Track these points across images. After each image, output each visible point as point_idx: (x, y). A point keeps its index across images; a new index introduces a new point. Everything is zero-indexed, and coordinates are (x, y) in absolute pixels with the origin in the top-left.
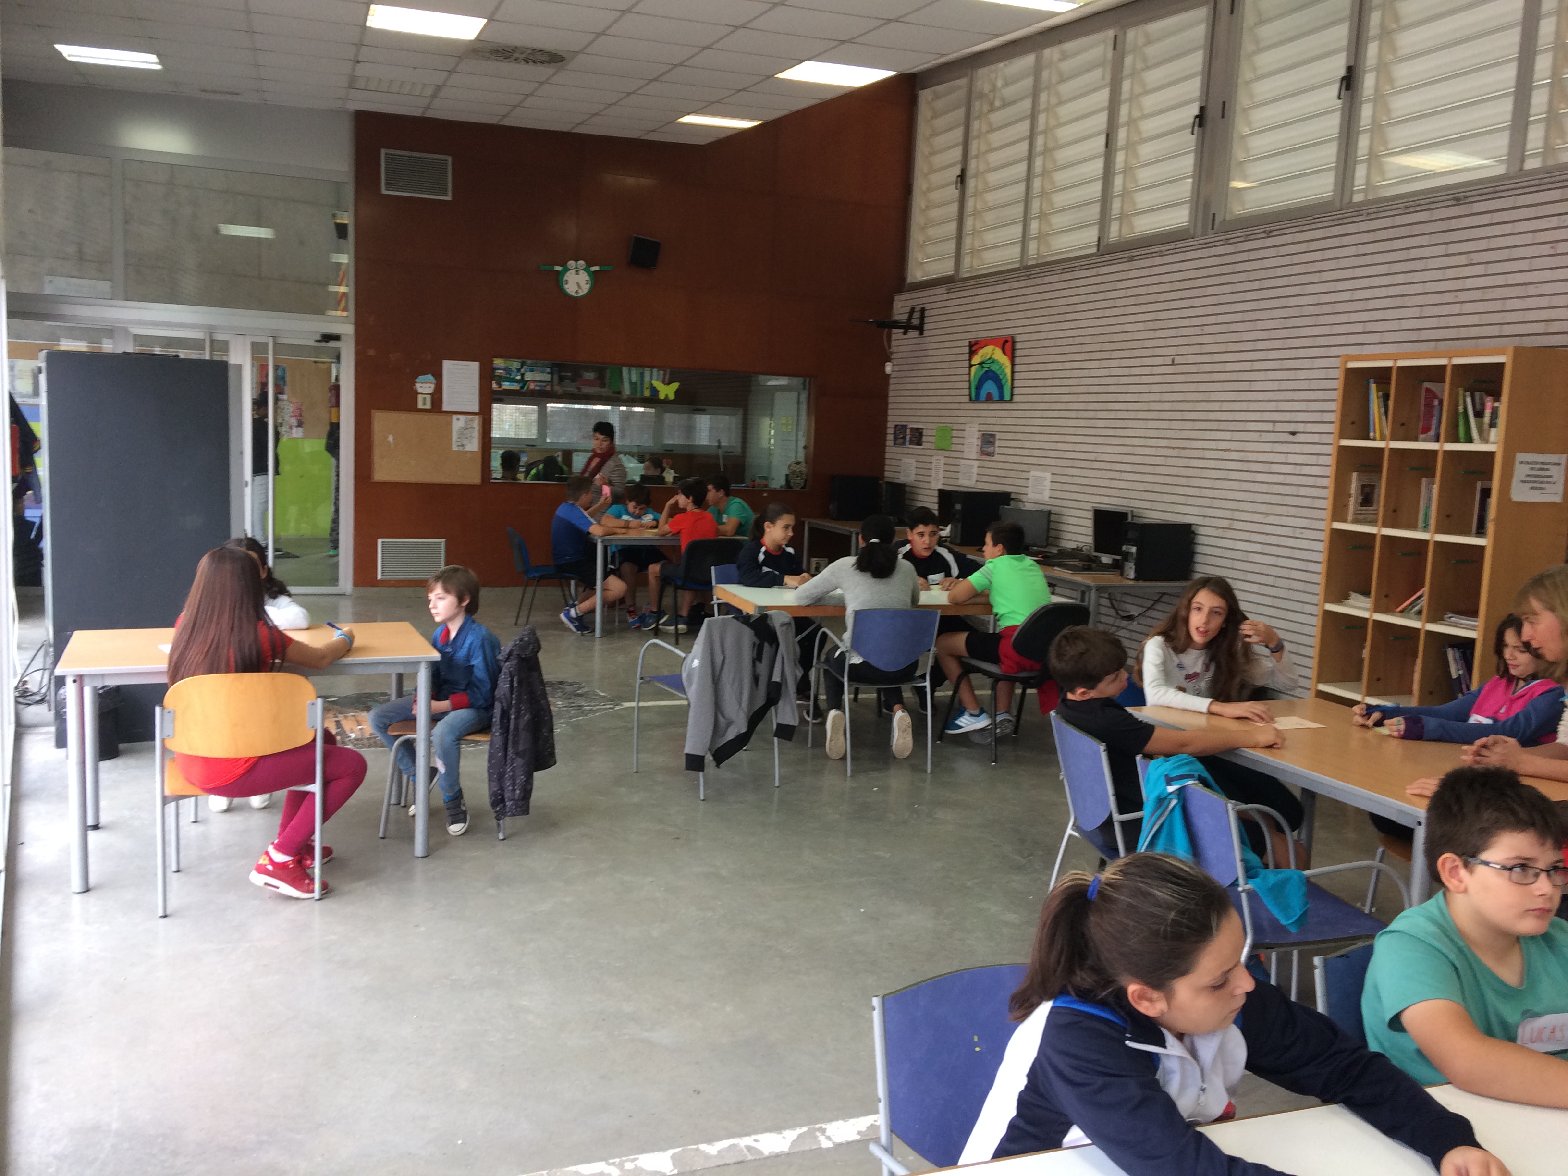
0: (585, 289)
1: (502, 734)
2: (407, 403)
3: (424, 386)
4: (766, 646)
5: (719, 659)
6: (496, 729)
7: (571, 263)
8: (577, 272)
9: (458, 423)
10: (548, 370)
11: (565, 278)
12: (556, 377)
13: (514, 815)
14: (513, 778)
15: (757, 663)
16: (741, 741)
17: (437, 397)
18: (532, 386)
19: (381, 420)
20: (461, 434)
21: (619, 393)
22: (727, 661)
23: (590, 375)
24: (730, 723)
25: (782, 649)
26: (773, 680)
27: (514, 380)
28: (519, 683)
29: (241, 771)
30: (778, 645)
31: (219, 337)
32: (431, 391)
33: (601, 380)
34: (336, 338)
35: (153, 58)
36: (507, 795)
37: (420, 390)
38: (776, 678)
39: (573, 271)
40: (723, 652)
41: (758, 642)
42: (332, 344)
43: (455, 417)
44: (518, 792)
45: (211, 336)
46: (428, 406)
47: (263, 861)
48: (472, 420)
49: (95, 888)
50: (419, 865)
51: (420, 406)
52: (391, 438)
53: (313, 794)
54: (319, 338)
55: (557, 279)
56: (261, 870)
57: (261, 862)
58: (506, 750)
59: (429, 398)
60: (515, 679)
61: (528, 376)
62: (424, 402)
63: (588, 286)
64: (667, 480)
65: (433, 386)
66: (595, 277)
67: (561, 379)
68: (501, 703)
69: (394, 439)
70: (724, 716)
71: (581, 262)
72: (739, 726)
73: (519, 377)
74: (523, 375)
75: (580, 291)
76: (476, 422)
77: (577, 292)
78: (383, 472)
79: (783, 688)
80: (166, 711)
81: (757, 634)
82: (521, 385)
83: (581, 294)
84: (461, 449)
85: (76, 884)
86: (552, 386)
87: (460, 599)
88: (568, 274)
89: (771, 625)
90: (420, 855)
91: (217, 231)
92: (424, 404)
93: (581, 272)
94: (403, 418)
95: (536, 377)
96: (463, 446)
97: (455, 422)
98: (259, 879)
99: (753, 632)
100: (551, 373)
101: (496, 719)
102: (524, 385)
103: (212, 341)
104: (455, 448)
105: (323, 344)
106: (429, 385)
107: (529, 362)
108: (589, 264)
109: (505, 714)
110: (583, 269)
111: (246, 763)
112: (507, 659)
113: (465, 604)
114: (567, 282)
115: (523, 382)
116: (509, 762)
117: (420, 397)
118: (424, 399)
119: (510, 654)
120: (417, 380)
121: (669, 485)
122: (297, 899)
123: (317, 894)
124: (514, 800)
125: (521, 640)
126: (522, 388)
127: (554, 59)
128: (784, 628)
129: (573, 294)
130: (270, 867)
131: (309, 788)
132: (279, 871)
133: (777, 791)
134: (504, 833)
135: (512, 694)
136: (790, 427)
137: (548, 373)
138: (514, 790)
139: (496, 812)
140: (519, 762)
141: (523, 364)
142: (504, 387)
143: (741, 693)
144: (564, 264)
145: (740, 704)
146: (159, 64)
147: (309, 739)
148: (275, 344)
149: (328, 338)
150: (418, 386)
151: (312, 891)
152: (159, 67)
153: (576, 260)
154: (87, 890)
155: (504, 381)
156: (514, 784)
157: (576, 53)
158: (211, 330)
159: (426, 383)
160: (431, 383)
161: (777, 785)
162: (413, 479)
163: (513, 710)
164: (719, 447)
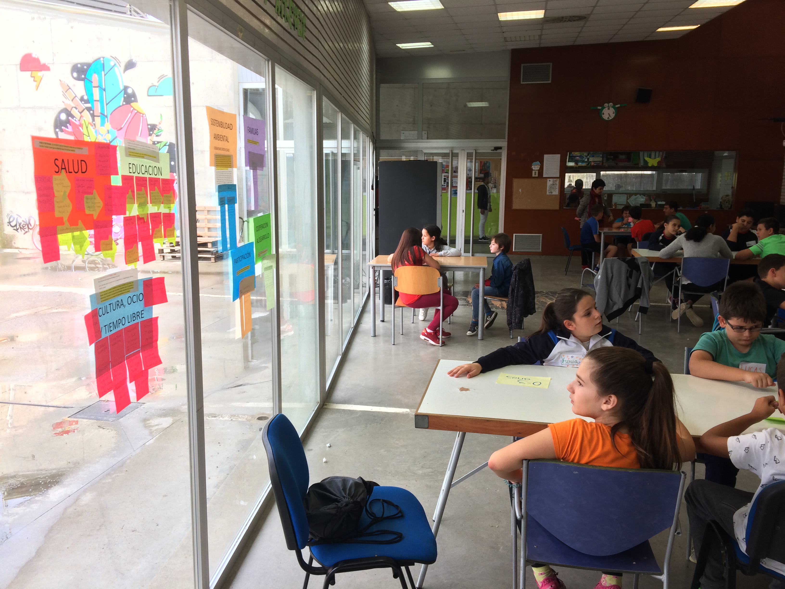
0: (613, 116)
1: (512, 298)
2: (527, 174)
3: (536, 167)
4: (634, 272)
5: (610, 276)
6: (510, 296)
7: (606, 105)
8: (609, 109)
9: (550, 182)
10: (601, 155)
11: (603, 112)
12: (605, 159)
13: (515, 329)
14: (515, 315)
15: (630, 279)
16: (620, 312)
17: (541, 171)
18: (592, 164)
19: (516, 182)
20: (551, 187)
21: (638, 164)
22: (614, 277)
23: (623, 157)
24: (614, 304)
25: (642, 274)
26: (638, 287)
27: (583, 162)
28: (518, 278)
29: (416, 298)
30: (641, 273)
31: (455, 151)
32: (538, 169)
33: (629, 159)
34: (500, 148)
35: (430, 43)
36: (513, 321)
37: (533, 169)
38: (639, 286)
39: (607, 108)
40: (612, 273)
41: (630, 270)
42: (499, 151)
43: (548, 180)
44: (517, 320)
45: (452, 151)
46: (537, 176)
47: (424, 331)
48: (556, 181)
49: (377, 336)
50: (479, 342)
51: (533, 175)
52: (520, 190)
53: (440, 310)
54: (493, 149)
55: (599, 113)
56: (424, 334)
57: (423, 332)
58: (513, 304)
59: (537, 172)
60: (517, 277)
61: (591, 159)
62: (535, 174)
63: (614, 115)
64: (652, 206)
65: (539, 166)
66: (618, 111)
67: (608, 159)
68: (512, 286)
69: (521, 191)
70: (612, 300)
71: (611, 104)
72: (619, 305)
73: (586, 160)
74: (588, 159)
75: (609, 117)
76: (558, 182)
77: (608, 118)
78: (516, 206)
79: (643, 290)
80: (395, 277)
81: (629, 266)
82: (587, 163)
83: (610, 118)
84: (551, 194)
85: (372, 334)
86: (603, 163)
87: (500, 247)
88: (604, 110)
89: (637, 262)
90: (480, 339)
91: (465, 106)
92: (535, 175)
93: (611, 108)
94: (526, 181)
95: (596, 159)
96: (551, 192)
97: (548, 181)
98: (423, 337)
99: (627, 265)
100: (603, 157)
101: (510, 292)
102: (589, 164)
103: (452, 153)
104: (548, 193)
105: (495, 151)
106: (537, 166)
107: (591, 153)
108: (615, 104)
109: (513, 290)
110: (612, 107)
111: (418, 296)
112: (515, 270)
113: (501, 249)
114: (603, 114)
115: (589, 162)
116: (514, 308)
117: (533, 172)
118: (535, 172)
119: (516, 267)
120: (532, 164)
121: (653, 208)
122: (435, 345)
123: (440, 345)
124: (515, 323)
125: (520, 263)
126: (588, 165)
127: (580, 18)
128: (644, 264)
129: (607, 119)
130: (426, 334)
131: (439, 308)
132: (429, 335)
133: (640, 336)
134: (513, 336)
135: (516, 283)
136: (729, 177)
137: (601, 157)
138: (515, 319)
139: (509, 327)
140: (518, 309)
141: (588, 155)
142: (579, 165)
143: (620, 291)
144: (602, 105)
145: (620, 296)
146: (432, 45)
147: (439, 291)
148: (476, 153)
149: (496, 148)
150: (533, 166)
151: (439, 344)
152: (433, 46)
153: (608, 103)
154: (375, 336)
155: (579, 162)
156: (515, 317)
157: (589, 15)
158: (452, 149)
159: (536, 165)
160: (538, 165)
161: (640, 333)
162: (528, 208)
163: (516, 289)
164: (694, 189)
